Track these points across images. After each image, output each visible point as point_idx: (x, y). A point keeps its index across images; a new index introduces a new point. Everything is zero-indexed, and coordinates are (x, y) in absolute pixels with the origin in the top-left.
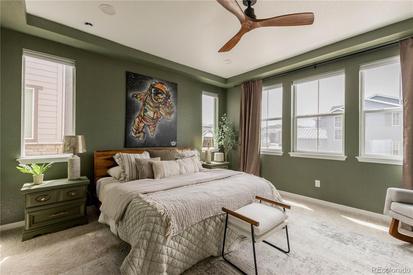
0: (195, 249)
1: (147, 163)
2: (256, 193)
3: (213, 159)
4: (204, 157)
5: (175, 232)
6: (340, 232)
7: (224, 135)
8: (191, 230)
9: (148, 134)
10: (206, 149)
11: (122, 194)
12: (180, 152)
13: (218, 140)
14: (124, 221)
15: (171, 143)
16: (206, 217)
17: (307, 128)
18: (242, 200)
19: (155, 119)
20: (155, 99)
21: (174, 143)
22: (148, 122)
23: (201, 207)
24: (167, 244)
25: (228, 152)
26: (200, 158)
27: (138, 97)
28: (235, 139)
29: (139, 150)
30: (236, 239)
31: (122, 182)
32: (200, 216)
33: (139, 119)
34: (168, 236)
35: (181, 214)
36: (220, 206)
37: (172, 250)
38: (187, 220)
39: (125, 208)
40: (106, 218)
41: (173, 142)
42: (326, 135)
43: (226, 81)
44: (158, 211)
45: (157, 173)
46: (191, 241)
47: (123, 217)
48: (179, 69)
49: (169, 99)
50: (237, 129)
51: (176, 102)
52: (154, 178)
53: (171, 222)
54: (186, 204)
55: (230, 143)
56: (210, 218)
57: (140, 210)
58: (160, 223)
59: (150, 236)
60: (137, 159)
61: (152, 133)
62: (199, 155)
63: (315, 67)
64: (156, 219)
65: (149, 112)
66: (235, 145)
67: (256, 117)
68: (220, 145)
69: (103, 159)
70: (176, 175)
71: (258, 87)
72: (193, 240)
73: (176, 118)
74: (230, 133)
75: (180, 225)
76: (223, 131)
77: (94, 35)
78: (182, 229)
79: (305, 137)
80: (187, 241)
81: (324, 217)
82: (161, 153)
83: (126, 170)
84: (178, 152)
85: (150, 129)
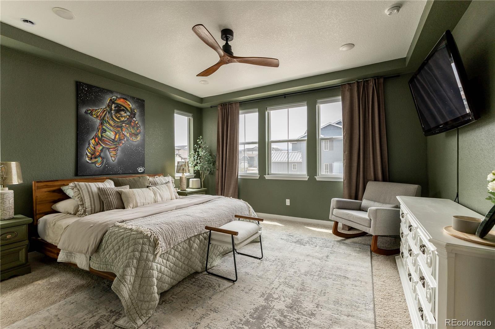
0: (181, 266)
1: (114, 192)
2: (235, 212)
3: (188, 186)
4: (178, 183)
5: (163, 250)
6: (302, 238)
7: (200, 159)
8: (177, 248)
9: (107, 160)
10: (180, 175)
11: (92, 225)
12: (151, 179)
13: (194, 165)
14: (102, 250)
15: (138, 169)
16: (191, 236)
17: (284, 151)
18: (222, 219)
19: (116, 141)
20: (116, 117)
21: (142, 169)
22: (107, 144)
23: (186, 227)
24: (157, 261)
25: (205, 177)
26: (175, 185)
27: (93, 114)
28: (212, 164)
29: (97, 178)
30: (218, 256)
31: (81, 216)
32: (186, 235)
33: (95, 141)
34: (157, 254)
35: (168, 234)
36: (203, 225)
37: (161, 266)
38: (173, 239)
39: (101, 238)
40: (69, 257)
41: (140, 168)
42: (301, 158)
43: (201, 100)
44: (145, 233)
45: (128, 203)
46: (177, 258)
47: (99, 248)
48: (147, 84)
49: (134, 117)
50: (215, 153)
51: (143, 121)
52: (124, 208)
53: (159, 241)
54: (171, 226)
55: (207, 168)
56: (195, 236)
57: (123, 236)
58: (148, 243)
59: (139, 255)
60: (101, 188)
61: (113, 157)
62: (174, 182)
63: (285, 97)
64: (143, 241)
65: (109, 132)
66: (212, 170)
67: (233, 141)
68: (195, 170)
69: (46, 192)
70: (150, 203)
71: (235, 110)
72: (179, 257)
73: (144, 140)
74: (206, 157)
75: (168, 244)
76: (198, 155)
77: (32, 34)
78: (170, 247)
79: (283, 161)
80: (174, 258)
81: (292, 230)
82: (129, 181)
83: (86, 202)
84: (149, 179)
85: (110, 153)
